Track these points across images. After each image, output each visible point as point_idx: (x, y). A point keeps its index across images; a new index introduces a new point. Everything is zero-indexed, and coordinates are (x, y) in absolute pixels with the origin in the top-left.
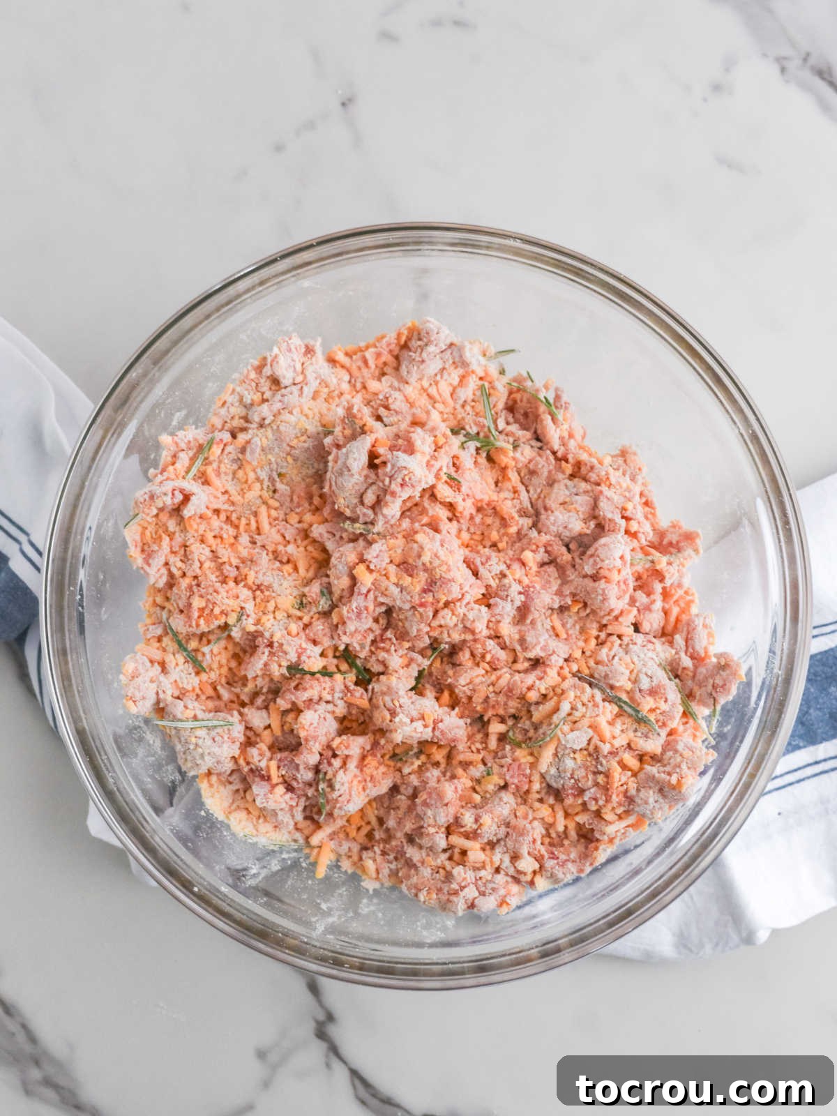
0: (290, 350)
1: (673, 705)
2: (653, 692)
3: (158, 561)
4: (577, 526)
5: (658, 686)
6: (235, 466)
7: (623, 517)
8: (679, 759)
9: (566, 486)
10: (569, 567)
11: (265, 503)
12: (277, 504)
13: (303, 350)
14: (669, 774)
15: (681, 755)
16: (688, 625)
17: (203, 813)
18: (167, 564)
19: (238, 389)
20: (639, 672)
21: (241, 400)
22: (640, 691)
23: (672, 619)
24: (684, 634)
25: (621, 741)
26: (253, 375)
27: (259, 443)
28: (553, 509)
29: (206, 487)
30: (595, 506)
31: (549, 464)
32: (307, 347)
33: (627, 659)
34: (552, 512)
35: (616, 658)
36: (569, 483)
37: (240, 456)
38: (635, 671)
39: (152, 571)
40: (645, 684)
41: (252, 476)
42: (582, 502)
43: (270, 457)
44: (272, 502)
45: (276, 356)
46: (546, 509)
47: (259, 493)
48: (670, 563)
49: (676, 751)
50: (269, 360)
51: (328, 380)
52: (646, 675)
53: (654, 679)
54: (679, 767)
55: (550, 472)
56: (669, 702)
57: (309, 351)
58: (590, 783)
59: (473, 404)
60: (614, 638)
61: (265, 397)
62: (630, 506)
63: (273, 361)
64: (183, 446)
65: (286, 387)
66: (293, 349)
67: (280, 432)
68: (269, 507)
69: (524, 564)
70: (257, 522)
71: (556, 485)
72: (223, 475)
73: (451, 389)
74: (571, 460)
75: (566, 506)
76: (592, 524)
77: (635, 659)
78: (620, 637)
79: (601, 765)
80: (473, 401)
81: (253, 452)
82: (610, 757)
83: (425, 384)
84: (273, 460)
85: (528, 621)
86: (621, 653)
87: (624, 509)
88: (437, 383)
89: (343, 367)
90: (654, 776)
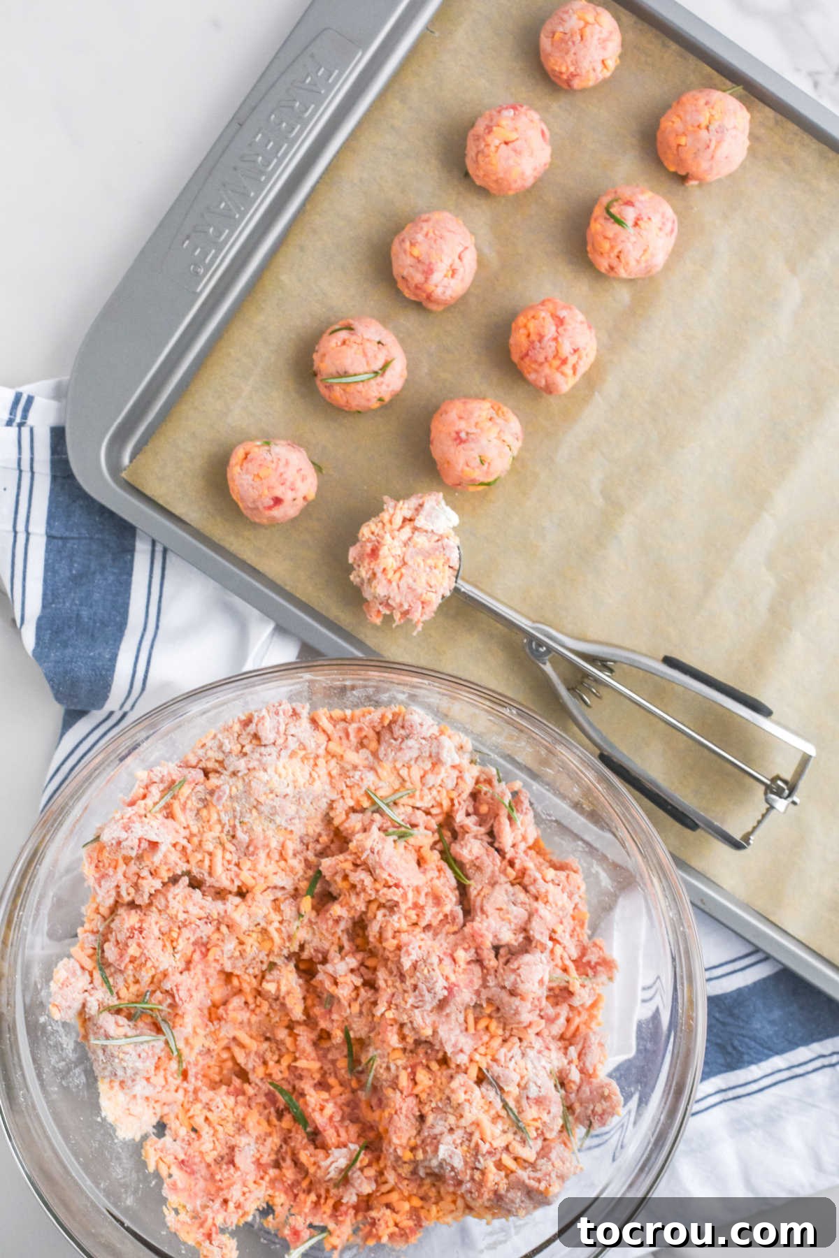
0: (277, 714)
1: (554, 1118)
2: (539, 1101)
3: (109, 884)
4: (508, 936)
5: (545, 1098)
6: (201, 805)
7: (551, 939)
8: (550, 1168)
9: (506, 891)
10: (492, 972)
11: (222, 844)
12: (233, 848)
13: (291, 713)
14: (539, 1181)
15: (553, 1165)
16: (585, 1039)
17: (99, 1119)
18: (118, 887)
19: (220, 736)
20: (529, 1080)
21: (220, 747)
22: (528, 1098)
23: (573, 1028)
24: (580, 1047)
25: (500, 1143)
26: (237, 727)
27: (228, 792)
28: (489, 914)
29: (169, 822)
30: (529, 920)
31: (494, 865)
32: (294, 710)
33: (522, 1063)
34: (487, 917)
35: (513, 1060)
36: (510, 889)
37: (208, 797)
38: (526, 1078)
39: (101, 892)
40: (533, 1092)
41: (214, 817)
42: (519, 913)
43: (236, 805)
44: (229, 846)
45: (263, 718)
46: (482, 911)
47: (218, 834)
48: (583, 986)
49: (549, 1159)
50: (255, 720)
51: (307, 743)
52: (535, 1083)
53: (542, 1090)
54: (549, 1175)
55: (493, 872)
56: (551, 1115)
57: (295, 714)
58: (468, 1178)
59: (440, 788)
60: (516, 1040)
61: (244, 750)
62: (559, 929)
63: (259, 721)
64: (156, 779)
65: (265, 746)
66: (281, 713)
67: (250, 787)
68: (224, 849)
69: (454, 960)
70: (211, 860)
71: (497, 887)
72: (188, 811)
73: (422, 773)
74: (517, 866)
75: (501, 913)
76: (521, 937)
77: (530, 1066)
78: (520, 1040)
79: (479, 1162)
80: (440, 786)
81: (219, 798)
82: (487, 1156)
83: (399, 765)
84: (238, 809)
85: (444, 1013)
86: (518, 1057)
87: (554, 931)
88: (409, 768)
89: (324, 731)
90: (524, 1182)
